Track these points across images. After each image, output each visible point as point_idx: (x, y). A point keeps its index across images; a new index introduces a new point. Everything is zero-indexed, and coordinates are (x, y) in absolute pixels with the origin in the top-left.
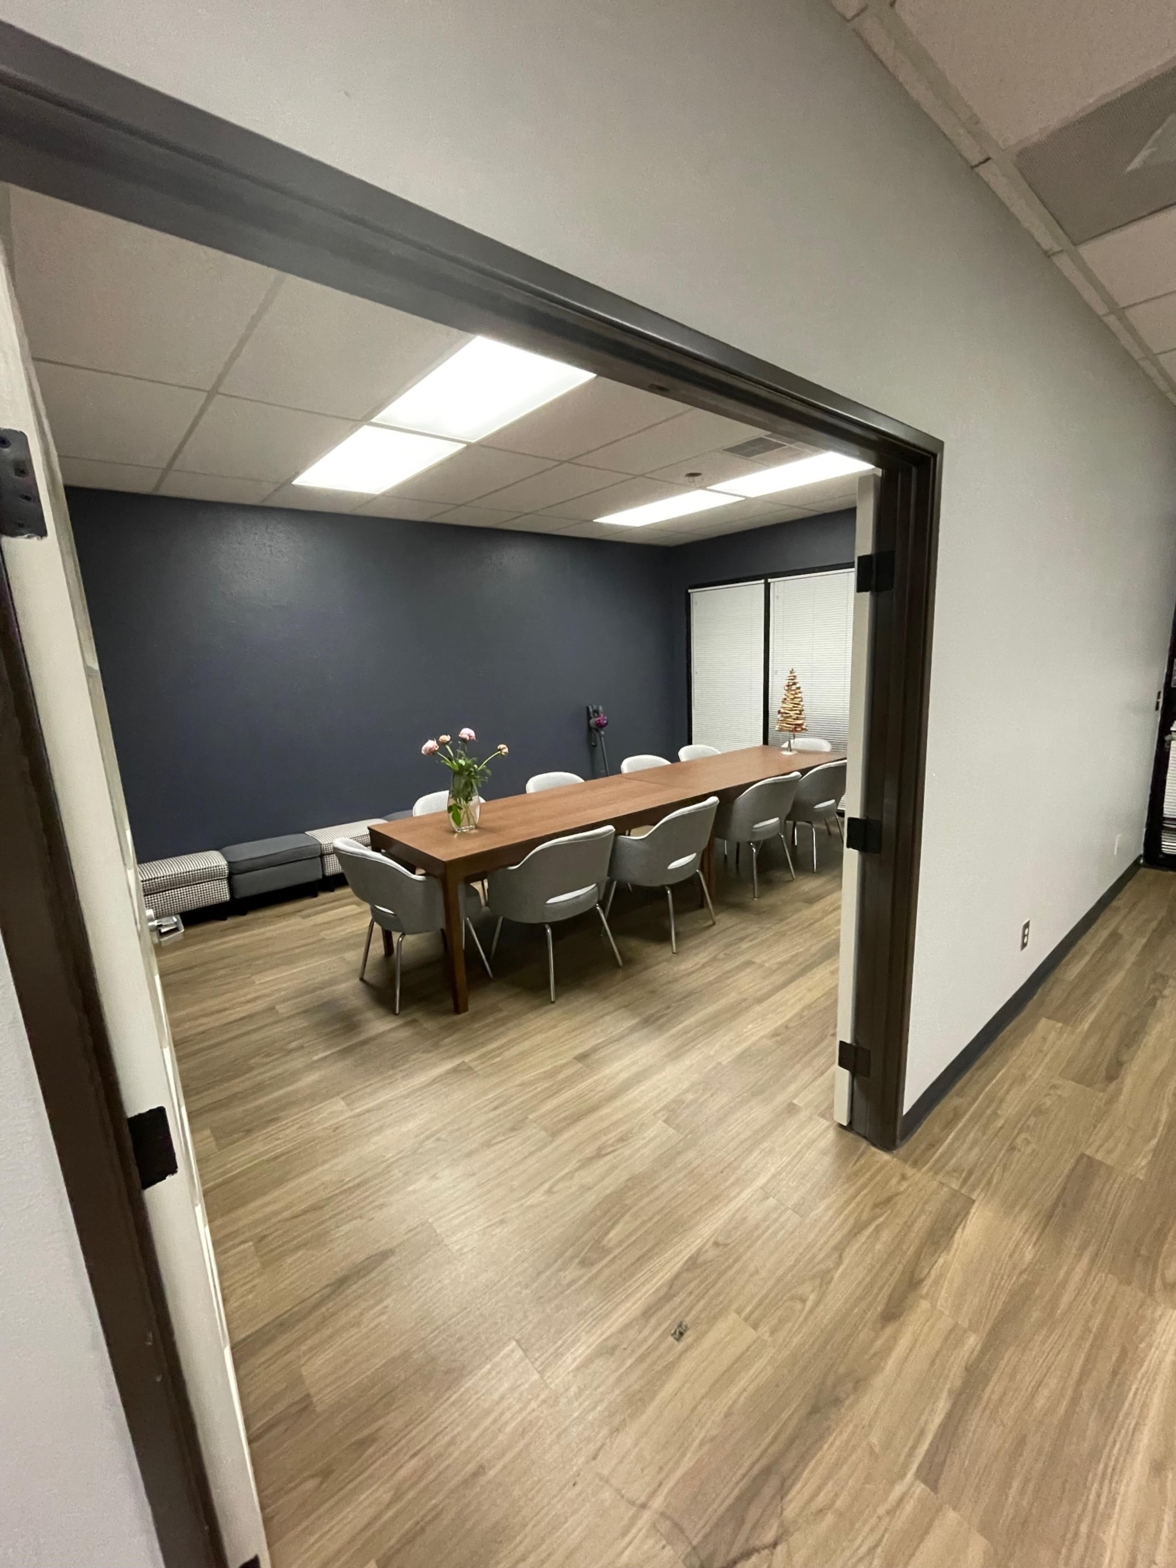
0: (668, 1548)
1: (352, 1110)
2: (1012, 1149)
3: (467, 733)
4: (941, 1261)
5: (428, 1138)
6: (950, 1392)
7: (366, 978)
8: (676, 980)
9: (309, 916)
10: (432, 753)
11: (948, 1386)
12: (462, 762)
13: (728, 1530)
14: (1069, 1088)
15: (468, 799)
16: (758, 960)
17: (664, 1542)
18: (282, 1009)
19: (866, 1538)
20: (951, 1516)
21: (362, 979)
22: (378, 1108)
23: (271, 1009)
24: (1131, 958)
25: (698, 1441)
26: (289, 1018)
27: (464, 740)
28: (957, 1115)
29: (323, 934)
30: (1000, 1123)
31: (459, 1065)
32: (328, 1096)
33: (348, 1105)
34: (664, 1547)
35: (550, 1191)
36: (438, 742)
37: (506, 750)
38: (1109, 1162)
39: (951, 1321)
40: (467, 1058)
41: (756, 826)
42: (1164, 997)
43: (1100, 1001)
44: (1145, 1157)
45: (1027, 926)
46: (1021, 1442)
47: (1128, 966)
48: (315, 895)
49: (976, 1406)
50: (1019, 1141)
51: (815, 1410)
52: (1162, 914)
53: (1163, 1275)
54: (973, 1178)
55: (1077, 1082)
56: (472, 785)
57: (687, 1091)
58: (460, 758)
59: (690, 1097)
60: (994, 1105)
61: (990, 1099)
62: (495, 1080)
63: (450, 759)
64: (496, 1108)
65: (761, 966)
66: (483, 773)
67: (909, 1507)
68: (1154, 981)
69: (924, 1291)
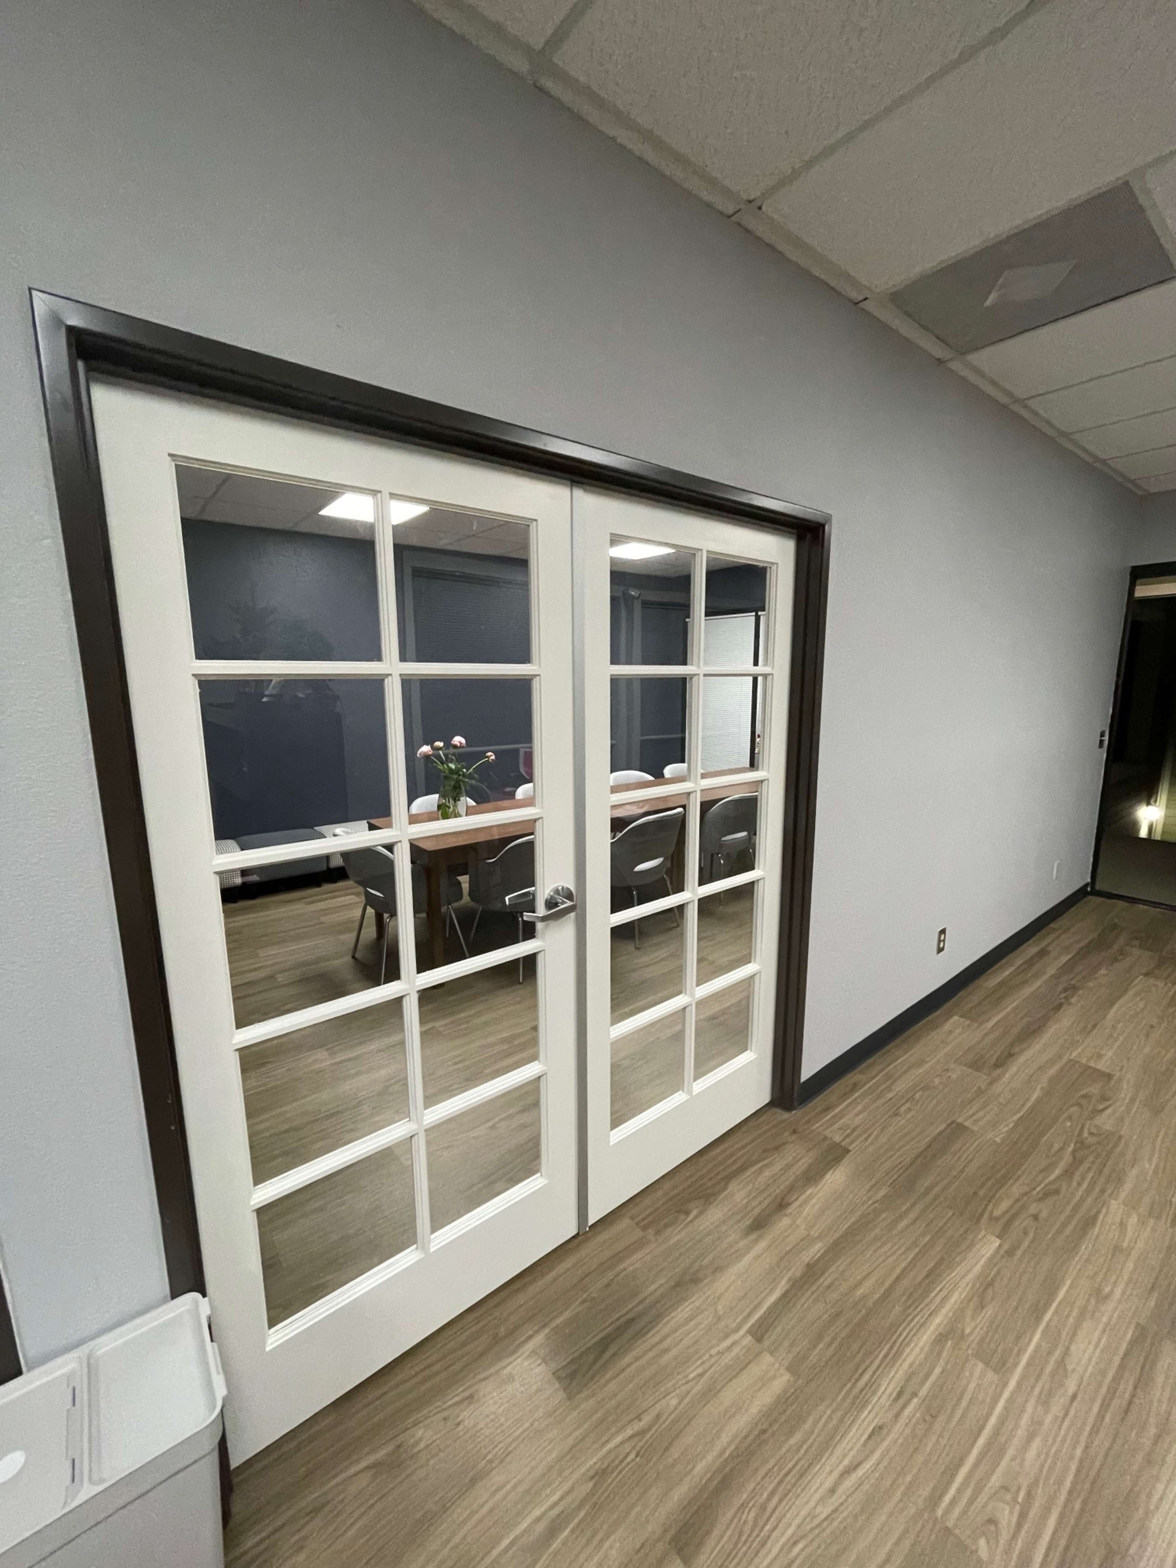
0: (544, 1365)
1: (333, 1059)
2: (896, 1114)
3: (458, 740)
4: (808, 1193)
5: (395, 1083)
6: (789, 1280)
7: (357, 956)
8: (634, 970)
9: (312, 902)
10: (427, 757)
11: (789, 1275)
12: (452, 766)
13: (592, 1357)
14: (957, 1071)
15: (456, 799)
16: (710, 958)
17: (539, 1362)
18: (280, 978)
19: (698, 1367)
20: (767, 1358)
21: (354, 957)
22: (355, 1059)
23: (272, 977)
24: (1051, 971)
25: (580, 1300)
26: (285, 985)
27: (455, 747)
28: (855, 1087)
29: (323, 919)
30: (890, 1095)
31: (430, 1029)
32: (313, 1047)
33: (330, 1055)
34: (539, 1365)
35: (493, 1127)
36: (432, 748)
37: (493, 757)
38: (975, 1128)
39: (805, 1233)
40: (437, 1024)
41: (724, 839)
42: (1070, 1004)
43: (1011, 1005)
44: (1007, 1126)
45: (943, 932)
46: (838, 1314)
47: (1046, 977)
48: (319, 886)
49: (808, 1289)
50: (903, 1109)
51: (678, 1284)
52: (1095, 935)
53: (992, 1212)
54: (855, 1134)
55: (969, 1067)
56: (460, 788)
57: (625, 1058)
58: (451, 762)
59: (626, 1063)
60: (891, 1081)
61: (889, 1077)
62: (458, 1042)
63: (442, 763)
64: (456, 1064)
65: (712, 963)
66: (470, 776)
67: (736, 1351)
68: (1065, 990)
69: (790, 1211)
